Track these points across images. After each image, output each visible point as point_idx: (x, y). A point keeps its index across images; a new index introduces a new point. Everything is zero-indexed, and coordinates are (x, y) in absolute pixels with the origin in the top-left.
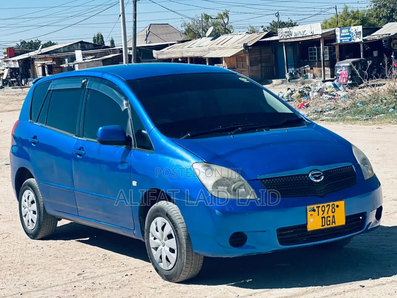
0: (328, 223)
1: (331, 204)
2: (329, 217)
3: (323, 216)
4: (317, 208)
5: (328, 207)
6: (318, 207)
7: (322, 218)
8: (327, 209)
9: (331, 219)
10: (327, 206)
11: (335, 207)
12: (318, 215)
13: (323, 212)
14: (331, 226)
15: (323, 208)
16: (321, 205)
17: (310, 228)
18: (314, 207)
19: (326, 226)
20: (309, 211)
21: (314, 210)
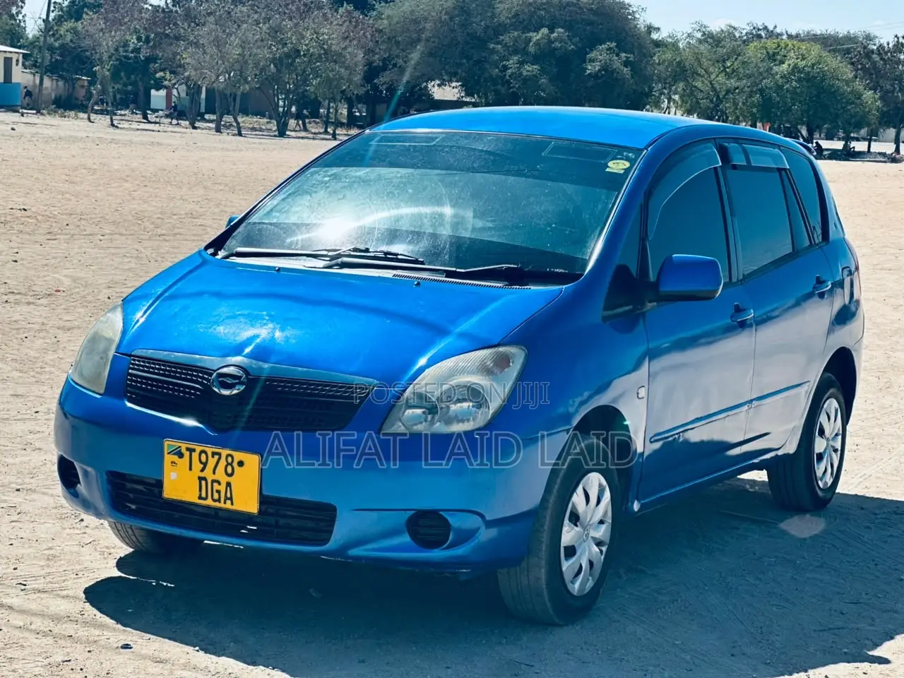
0: (216, 496)
1: (224, 452)
2: (219, 483)
3: (202, 475)
4: (188, 453)
5: (217, 457)
6: (191, 451)
7: (201, 479)
8: (212, 462)
9: (222, 488)
10: (214, 454)
11: (235, 464)
12: (190, 469)
13: (202, 466)
14: (221, 505)
15: (203, 456)
16: (198, 449)
17: (169, 492)
18: (180, 447)
19: (209, 502)
20: (168, 453)
21: (181, 455)
